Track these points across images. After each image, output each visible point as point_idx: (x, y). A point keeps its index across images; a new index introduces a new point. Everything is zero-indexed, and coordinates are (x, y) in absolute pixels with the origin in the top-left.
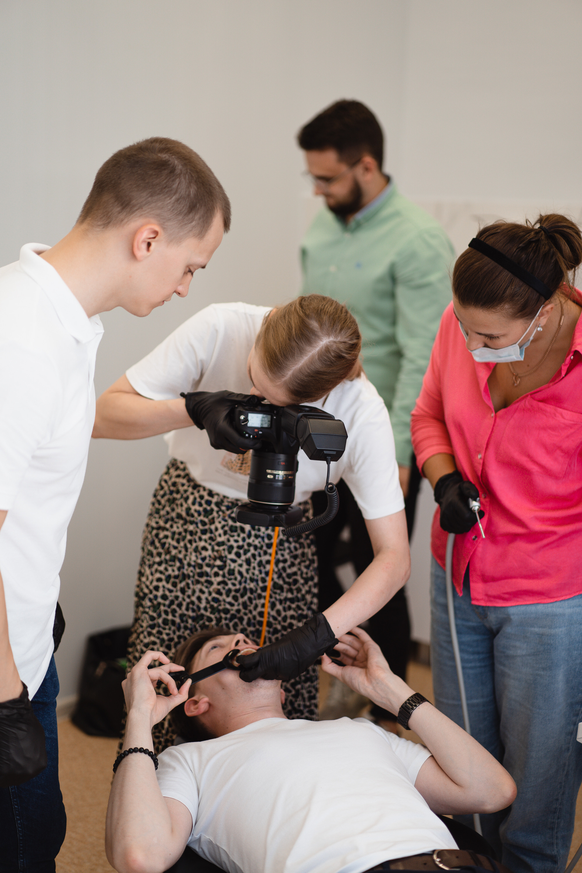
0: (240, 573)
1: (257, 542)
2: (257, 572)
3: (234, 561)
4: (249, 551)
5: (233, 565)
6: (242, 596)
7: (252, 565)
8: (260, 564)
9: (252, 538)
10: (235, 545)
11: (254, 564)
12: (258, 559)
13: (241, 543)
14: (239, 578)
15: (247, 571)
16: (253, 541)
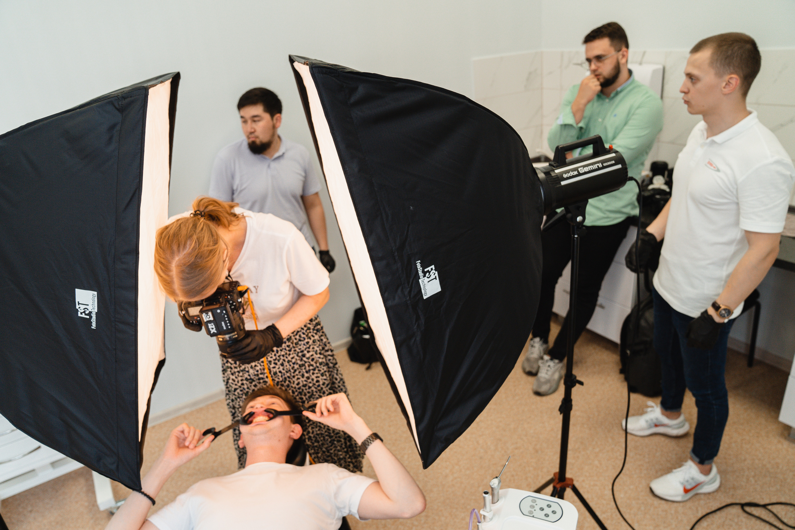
0: (280, 372)
1: (283, 353)
2: (288, 366)
3: (274, 367)
4: (280, 359)
5: (274, 370)
6: (285, 382)
7: (285, 365)
8: (289, 362)
9: (280, 352)
10: (272, 359)
11: (286, 364)
12: (286, 360)
13: (274, 358)
14: (280, 374)
15: (283, 369)
16: (281, 353)
